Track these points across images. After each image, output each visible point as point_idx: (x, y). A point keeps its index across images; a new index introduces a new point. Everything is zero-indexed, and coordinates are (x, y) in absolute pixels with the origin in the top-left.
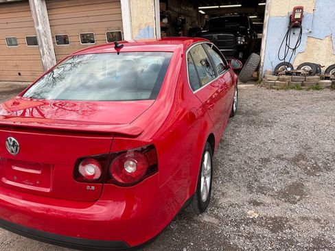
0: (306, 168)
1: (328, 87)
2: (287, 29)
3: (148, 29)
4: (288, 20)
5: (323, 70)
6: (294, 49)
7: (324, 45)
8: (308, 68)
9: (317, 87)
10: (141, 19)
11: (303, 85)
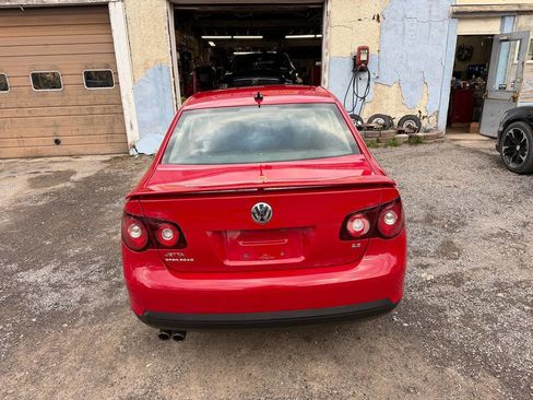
0: (443, 227)
1: (405, 143)
2: (352, 74)
3: (160, 69)
4: (352, 62)
5: (396, 122)
6: (364, 98)
7: (392, 92)
8: (381, 121)
9: (395, 144)
10: (148, 52)
11: (378, 141)
